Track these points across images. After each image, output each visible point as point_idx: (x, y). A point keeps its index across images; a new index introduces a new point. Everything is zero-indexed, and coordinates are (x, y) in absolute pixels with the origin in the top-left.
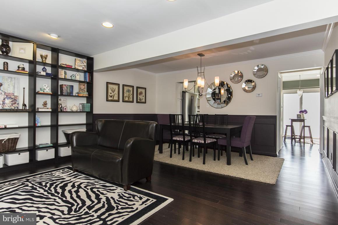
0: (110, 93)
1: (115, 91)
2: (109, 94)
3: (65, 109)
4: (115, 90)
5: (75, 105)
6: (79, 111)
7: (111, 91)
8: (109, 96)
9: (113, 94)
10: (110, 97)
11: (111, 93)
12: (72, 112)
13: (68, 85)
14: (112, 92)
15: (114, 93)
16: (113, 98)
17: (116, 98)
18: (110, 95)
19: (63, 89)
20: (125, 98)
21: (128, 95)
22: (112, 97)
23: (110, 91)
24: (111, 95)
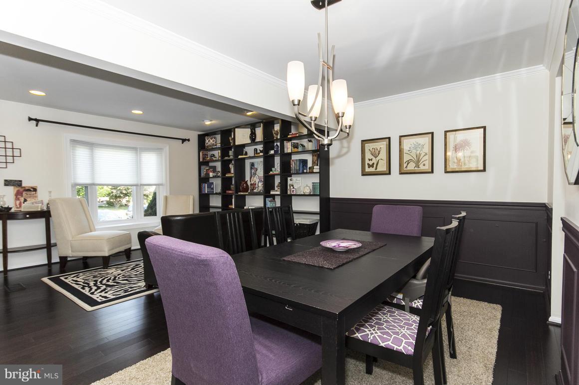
0: (369, 160)
1: (379, 154)
2: (367, 161)
3: (293, 191)
4: (379, 152)
5: (307, 186)
6: (312, 193)
7: (371, 155)
8: (367, 166)
9: (374, 161)
10: (369, 167)
11: (372, 160)
12: (304, 195)
13: (296, 160)
14: (373, 157)
15: (377, 159)
16: (376, 169)
17: (382, 167)
18: (368, 164)
19: (291, 166)
20: (405, 165)
21: (415, 157)
22: (373, 167)
23: (368, 156)
24: (371, 163)
